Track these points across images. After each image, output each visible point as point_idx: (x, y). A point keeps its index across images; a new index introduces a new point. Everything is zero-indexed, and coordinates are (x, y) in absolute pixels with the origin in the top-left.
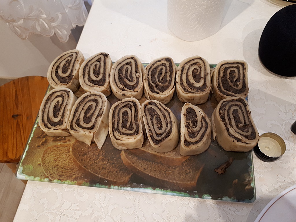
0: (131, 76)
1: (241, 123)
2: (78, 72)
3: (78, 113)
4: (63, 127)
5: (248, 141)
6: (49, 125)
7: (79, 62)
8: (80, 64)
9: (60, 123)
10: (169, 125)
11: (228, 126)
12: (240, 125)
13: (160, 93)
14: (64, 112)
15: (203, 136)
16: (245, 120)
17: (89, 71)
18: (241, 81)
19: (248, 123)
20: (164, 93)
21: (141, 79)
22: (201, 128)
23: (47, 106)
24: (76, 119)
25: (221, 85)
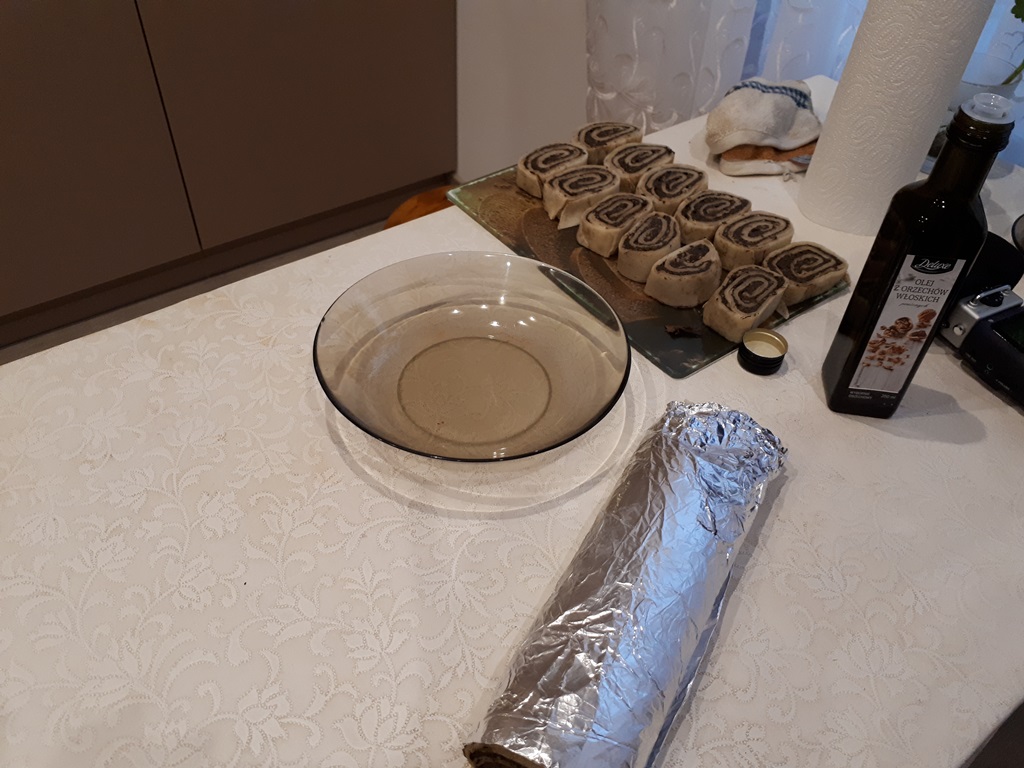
0: (675, 187)
1: (751, 294)
2: (616, 147)
3: (572, 175)
4: (542, 176)
5: (735, 309)
6: (529, 165)
7: (630, 139)
8: (628, 142)
9: (543, 171)
10: (661, 244)
11: (731, 286)
12: (746, 294)
13: (691, 219)
14: (558, 164)
15: (687, 273)
16: (758, 295)
17: (630, 154)
18: (811, 273)
19: (759, 299)
20: (695, 222)
21: (684, 196)
22: (695, 267)
23: (546, 150)
24: (564, 178)
25: (779, 258)
